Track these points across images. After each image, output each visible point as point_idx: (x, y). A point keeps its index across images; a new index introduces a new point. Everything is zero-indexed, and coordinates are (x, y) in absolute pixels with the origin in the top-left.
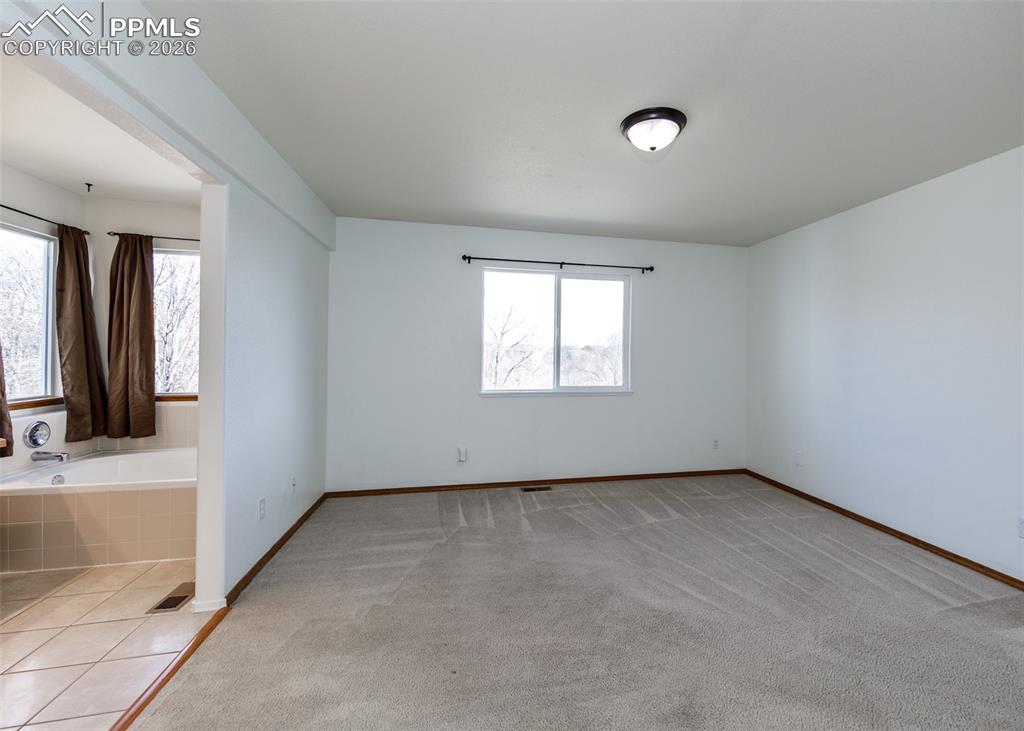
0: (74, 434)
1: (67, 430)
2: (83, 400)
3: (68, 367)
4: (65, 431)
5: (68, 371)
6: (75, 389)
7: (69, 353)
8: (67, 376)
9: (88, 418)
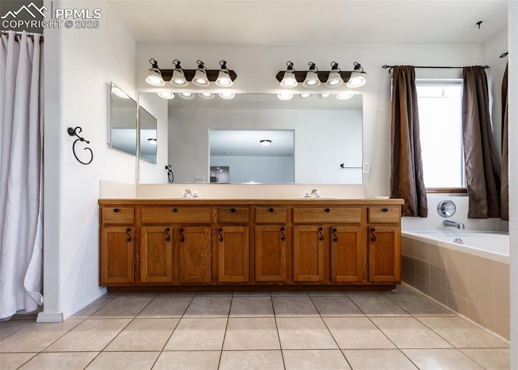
0: (474, 214)
1: (469, 210)
2: (480, 189)
3: (470, 165)
4: (468, 210)
5: (470, 168)
6: (474, 180)
7: (471, 154)
8: (469, 171)
9: (484, 202)
